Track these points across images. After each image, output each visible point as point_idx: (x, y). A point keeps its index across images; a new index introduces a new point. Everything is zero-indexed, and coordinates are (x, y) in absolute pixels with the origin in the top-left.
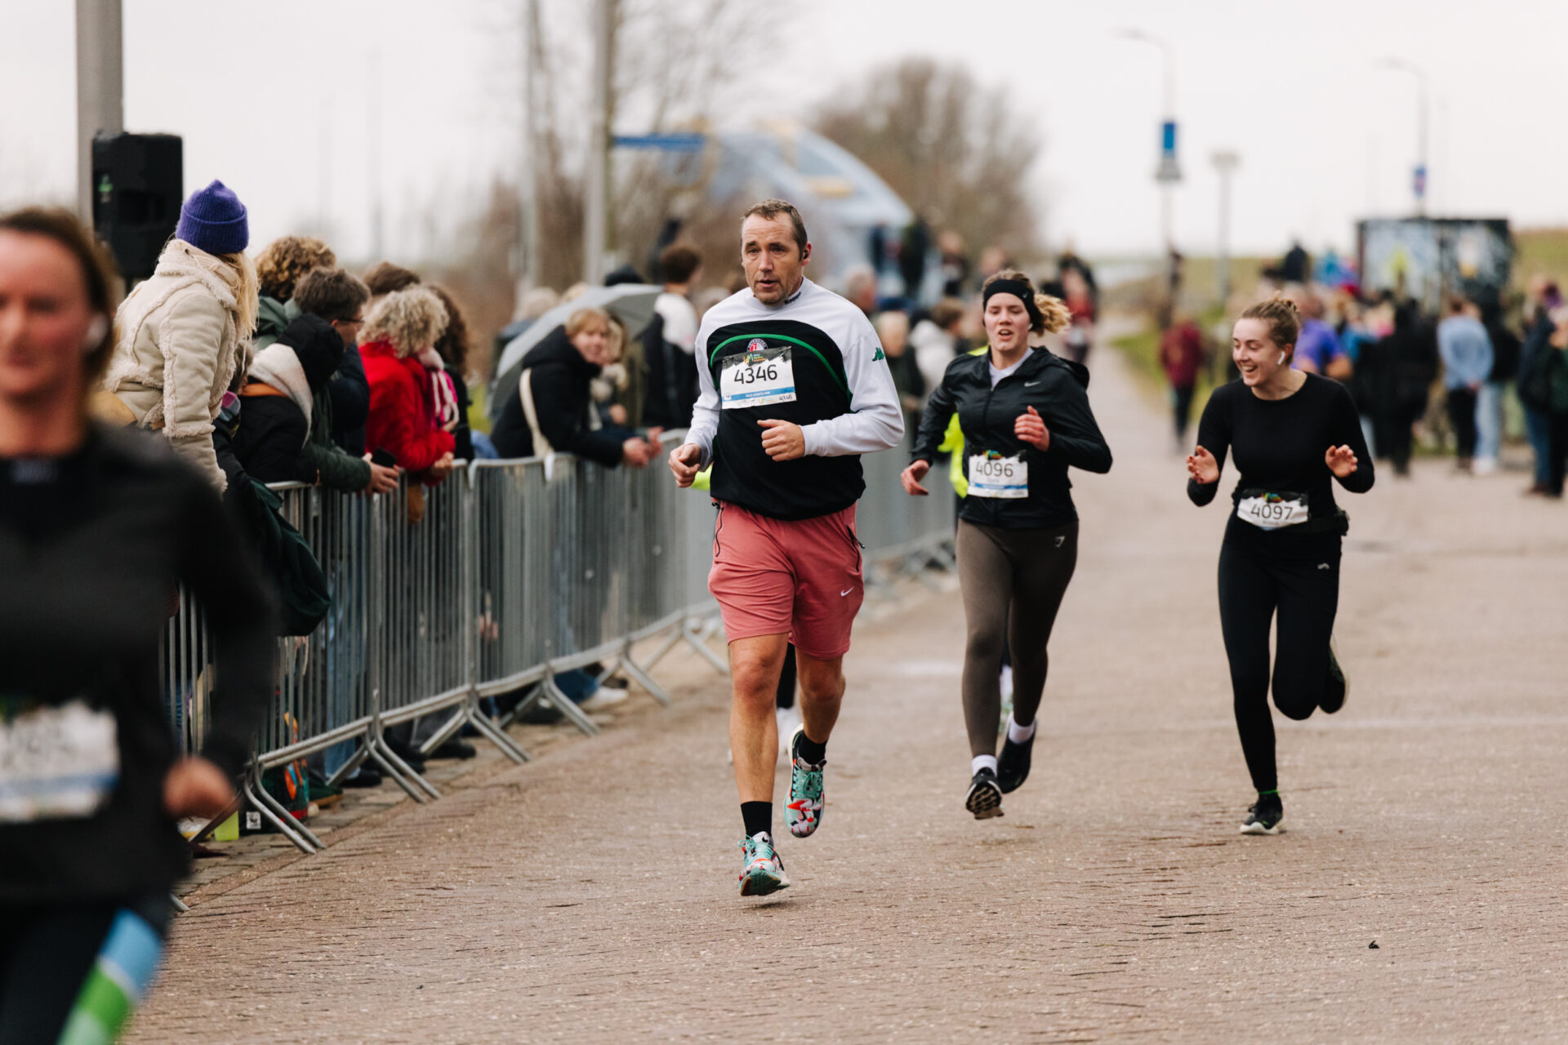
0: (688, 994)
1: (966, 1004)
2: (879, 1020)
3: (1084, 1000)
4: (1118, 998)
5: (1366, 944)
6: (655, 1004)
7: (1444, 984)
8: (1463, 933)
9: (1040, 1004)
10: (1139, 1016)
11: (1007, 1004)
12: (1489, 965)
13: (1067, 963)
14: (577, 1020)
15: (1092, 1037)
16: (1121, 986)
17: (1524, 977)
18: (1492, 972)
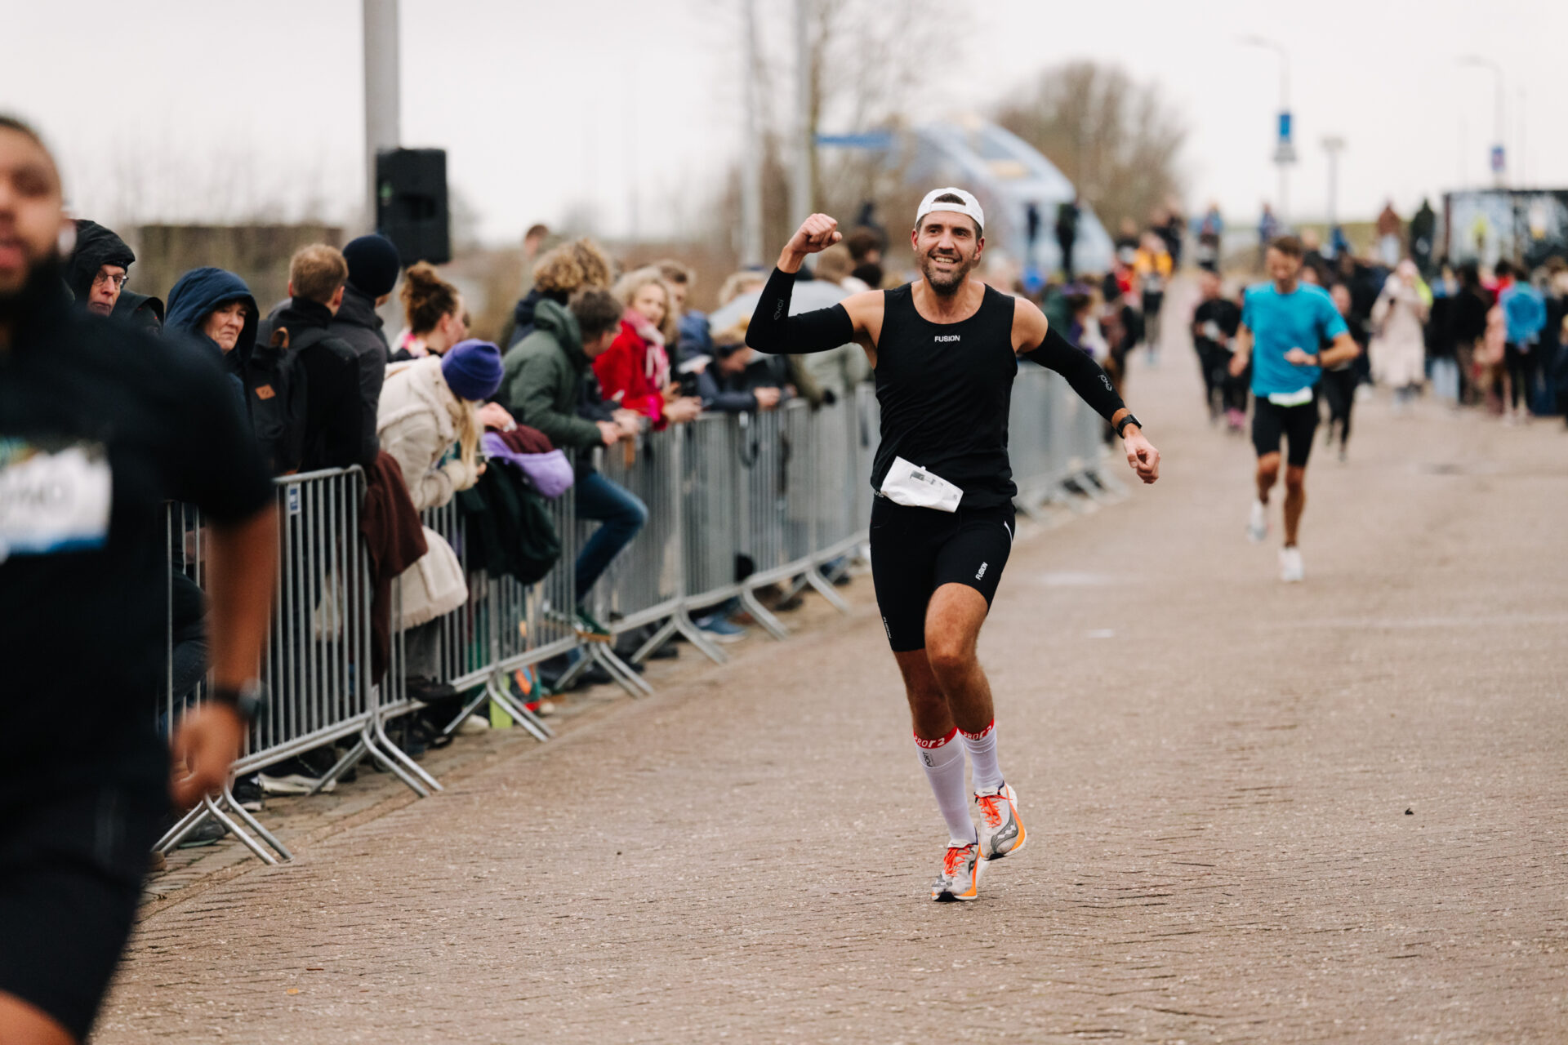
0: (841, 858)
1: (1067, 865)
2: (995, 879)
3: (1165, 861)
4: (1193, 859)
5: (1403, 811)
6: (813, 867)
7: (1464, 844)
8: (1484, 801)
9: (1128, 864)
10: (1209, 874)
11: (1101, 865)
12: (1502, 827)
13: (1154, 829)
14: (747, 880)
15: (1168, 892)
16: (1196, 849)
17: (1530, 837)
18: (1505, 834)
